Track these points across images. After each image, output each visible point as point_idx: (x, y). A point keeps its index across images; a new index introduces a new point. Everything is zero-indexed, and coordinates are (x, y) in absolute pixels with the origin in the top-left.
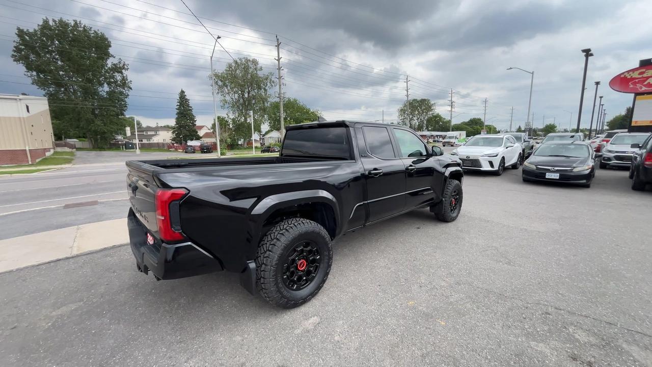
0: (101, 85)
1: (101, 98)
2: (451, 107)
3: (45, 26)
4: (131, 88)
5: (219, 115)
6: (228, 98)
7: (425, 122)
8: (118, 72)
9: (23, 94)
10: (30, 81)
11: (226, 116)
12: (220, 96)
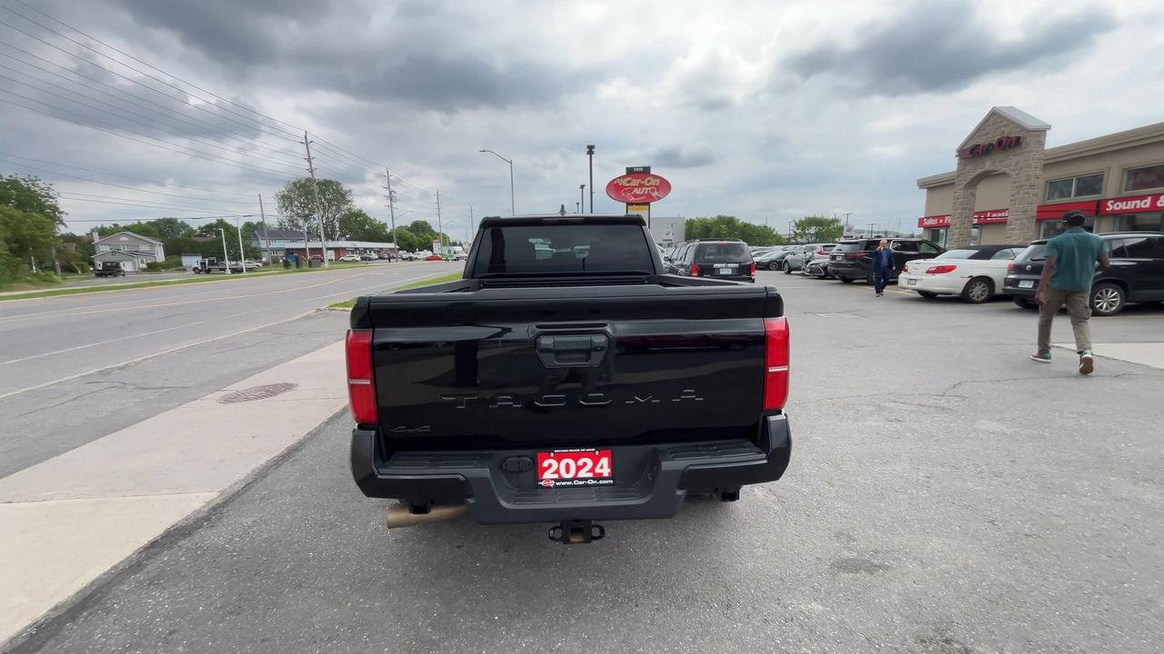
2: (391, 199)
7: (337, 225)
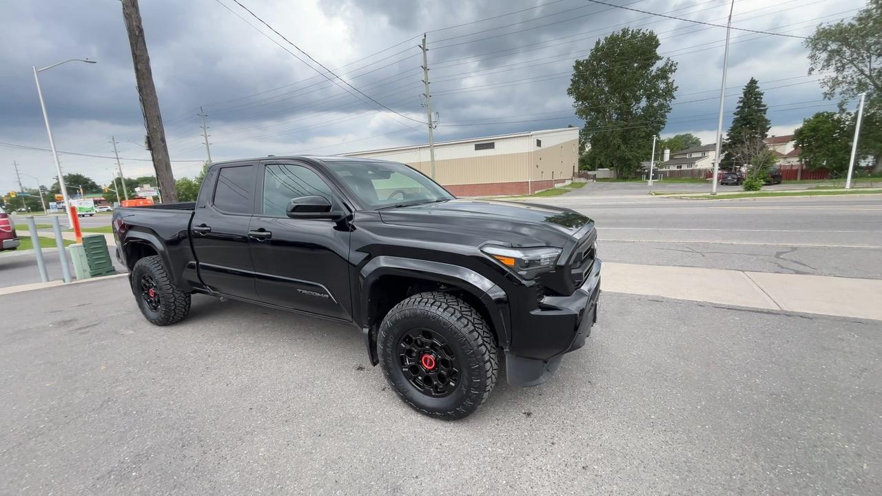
0: (638, 100)
1: (635, 117)
3: (596, 49)
4: (673, 97)
5: (821, 111)
8: (662, 78)
10: (575, 110)
11: (837, 110)
12: (831, 73)
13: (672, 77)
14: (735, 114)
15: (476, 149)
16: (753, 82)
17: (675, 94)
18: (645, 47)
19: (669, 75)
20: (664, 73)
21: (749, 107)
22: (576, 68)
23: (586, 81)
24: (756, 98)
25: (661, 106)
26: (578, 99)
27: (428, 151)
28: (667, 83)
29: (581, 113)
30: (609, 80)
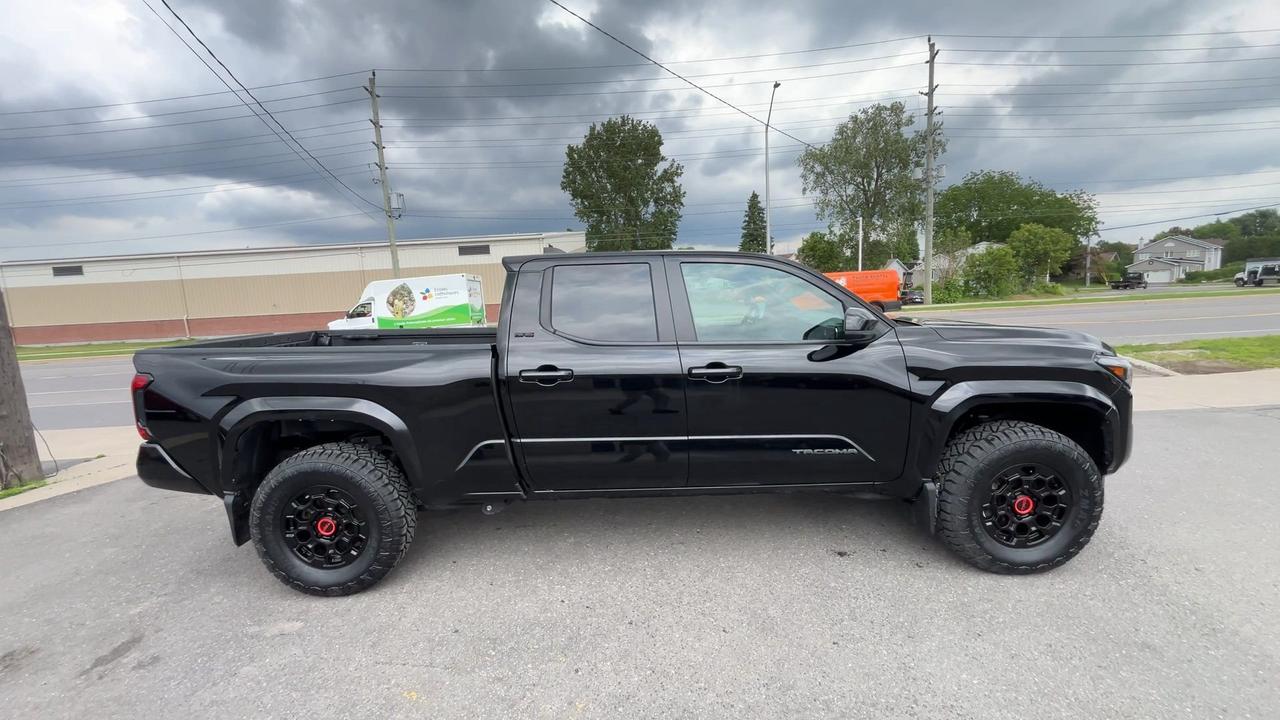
0: (646, 203)
1: (645, 224)
3: (592, 136)
4: (682, 204)
5: (816, 231)
6: (832, 196)
8: (668, 181)
9: (569, 230)
10: (574, 211)
11: (827, 232)
12: (817, 193)
13: (678, 181)
14: (744, 229)
15: (460, 254)
16: (755, 196)
17: (683, 200)
18: (647, 144)
19: (675, 178)
20: (669, 176)
21: (754, 223)
22: (570, 155)
23: (583, 174)
24: (759, 213)
25: (671, 212)
26: (575, 196)
27: (387, 254)
28: (674, 187)
29: (581, 214)
30: (611, 175)
